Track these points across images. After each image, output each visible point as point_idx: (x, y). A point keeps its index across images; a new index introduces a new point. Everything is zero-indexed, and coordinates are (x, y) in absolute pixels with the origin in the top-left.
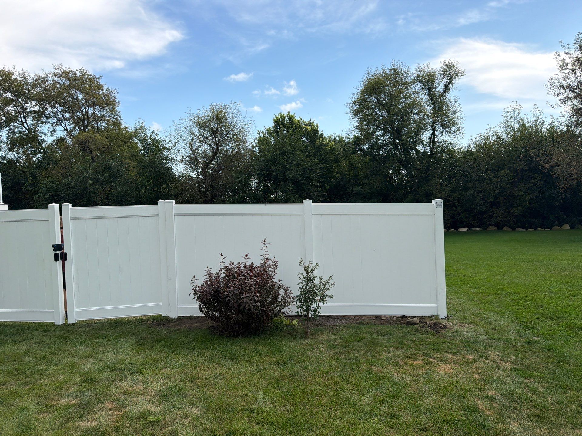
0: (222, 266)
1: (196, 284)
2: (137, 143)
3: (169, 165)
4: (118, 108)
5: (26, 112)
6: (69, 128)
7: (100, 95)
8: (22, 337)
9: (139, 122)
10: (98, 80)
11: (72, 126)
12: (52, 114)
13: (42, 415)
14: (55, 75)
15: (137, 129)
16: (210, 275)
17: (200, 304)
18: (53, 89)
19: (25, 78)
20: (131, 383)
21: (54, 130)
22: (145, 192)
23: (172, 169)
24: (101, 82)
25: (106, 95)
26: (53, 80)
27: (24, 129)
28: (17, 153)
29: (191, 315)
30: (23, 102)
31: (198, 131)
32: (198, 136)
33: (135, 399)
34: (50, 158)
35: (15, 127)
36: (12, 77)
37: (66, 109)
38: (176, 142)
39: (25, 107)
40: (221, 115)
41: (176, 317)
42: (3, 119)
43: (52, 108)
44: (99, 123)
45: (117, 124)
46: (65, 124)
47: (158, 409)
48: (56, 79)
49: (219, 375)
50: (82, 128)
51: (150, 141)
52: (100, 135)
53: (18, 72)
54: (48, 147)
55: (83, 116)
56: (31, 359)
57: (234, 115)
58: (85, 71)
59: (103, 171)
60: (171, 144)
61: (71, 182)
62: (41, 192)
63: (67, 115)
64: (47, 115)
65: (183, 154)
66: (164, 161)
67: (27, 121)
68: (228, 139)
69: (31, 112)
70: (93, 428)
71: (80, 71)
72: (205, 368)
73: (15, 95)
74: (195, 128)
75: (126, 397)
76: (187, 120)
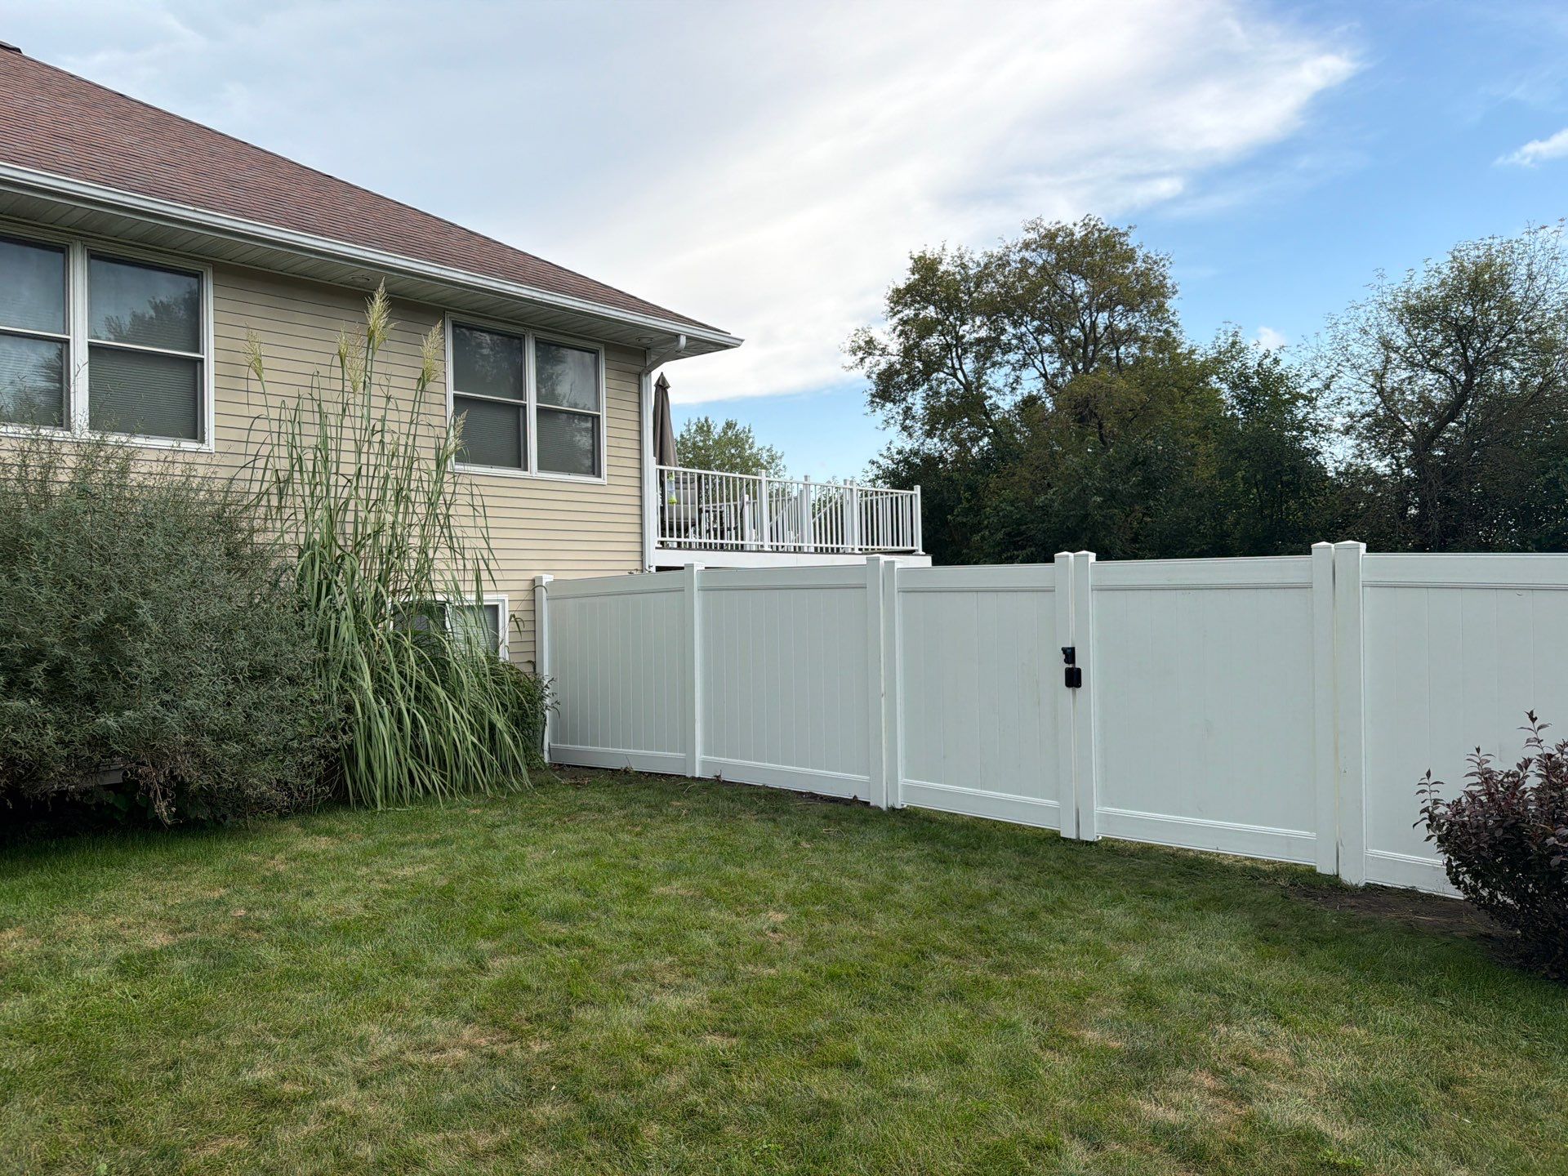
1: (1435, 796)
2: (1218, 391)
3: (1310, 442)
4: (1170, 304)
5: (962, 344)
6: (1050, 369)
7: (1128, 277)
8: (978, 856)
9: (1225, 333)
10: (1122, 240)
11: (1057, 365)
12: (1014, 342)
13: (1049, 1054)
14: (1026, 246)
15: (1220, 353)
16: (1487, 776)
17: (1450, 860)
18: (1020, 280)
19: (964, 266)
20: (1256, 1039)
21: (1017, 380)
22: (1237, 523)
23: (1319, 453)
24: (1132, 241)
25: (1142, 273)
26: (1022, 260)
27: (957, 384)
28: (941, 440)
29: (1409, 885)
30: (958, 323)
31: (1404, 336)
32: (1405, 352)
33: (1273, 1086)
34: (1007, 445)
35: (941, 382)
36: (938, 270)
37: (1047, 326)
38: (1333, 376)
39: (961, 333)
40: (1486, 277)
41: (1362, 884)
42: (918, 367)
43: (1015, 327)
44: (1122, 349)
45: (1166, 344)
46: (1042, 362)
48: (1027, 254)
50: (1080, 366)
51: (1256, 380)
52: (1123, 378)
53: (950, 255)
54: (1004, 421)
55: (1085, 335)
56: (1005, 911)
57: (1535, 269)
58: (1092, 223)
59: (1129, 469)
60: (1316, 384)
61: (1052, 500)
62: (987, 527)
63: (1047, 340)
64: (1005, 344)
65: (1352, 409)
66: (1295, 433)
67: (964, 366)
68: (1508, 348)
69: (971, 344)
70: (1173, 1127)
71: (1082, 224)
73: (942, 309)
74: (1394, 329)
75: (1247, 1073)
76: (1369, 308)
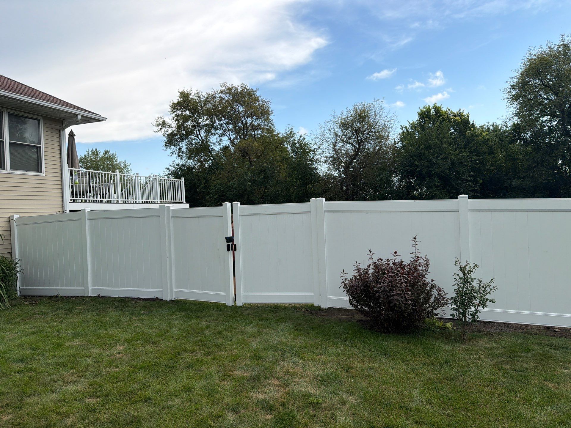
0: (371, 262)
1: (345, 277)
2: (287, 148)
3: (315, 166)
4: (271, 117)
5: (200, 126)
6: (232, 137)
7: (256, 107)
8: (203, 314)
9: (289, 128)
10: (255, 93)
11: (234, 136)
12: (219, 126)
13: (222, 382)
14: (221, 92)
15: (287, 135)
16: (359, 270)
17: (350, 297)
18: (220, 104)
19: (199, 97)
20: (292, 365)
21: (221, 140)
22: (294, 192)
23: (317, 169)
24: (258, 94)
25: (262, 106)
26: (220, 97)
27: (199, 140)
28: (194, 161)
29: (340, 307)
30: (198, 118)
31: (341, 132)
32: (341, 137)
33: (296, 380)
34: (218, 164)
35: (193, 139)
36: (189, 97)
37: (230, 121)
38: (321, 144)
39: (199, 122)
40: (363, 114)
41: (327, 308)
42: (183, 133)
43: (219, 121)
44: (256, 132)
45: (270, 131)
46: (229, 134)
47: (318, 392)
48: (222, 95)
49: (372, 369)
50: (242, 137)
51: (298, 144)
52: (257, 142)
53: (194, 92)
54: (217, 155)
55: (243, 126)
56: (211, 333)
57: (376, 113)
58: (244, 86)
59: (259, 173)
60: (316, 147)
61: (234, 184)
62: (211, 193)
63: (231, 126)
64: (216, 127)
65: (327, 155)
66: (310, 162)
67: (201, 134)
68: (369, 137)
69: (203, 126)
70: (263, 400)
71: (240, 86)
72: (358, 359)
73: (192, 112)
74: (338, 129)
75: (288, 377)
76: (331, 123)
